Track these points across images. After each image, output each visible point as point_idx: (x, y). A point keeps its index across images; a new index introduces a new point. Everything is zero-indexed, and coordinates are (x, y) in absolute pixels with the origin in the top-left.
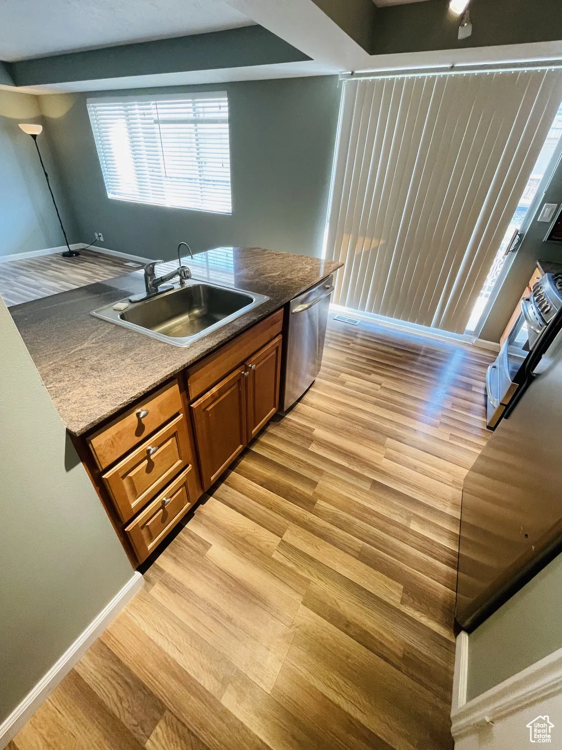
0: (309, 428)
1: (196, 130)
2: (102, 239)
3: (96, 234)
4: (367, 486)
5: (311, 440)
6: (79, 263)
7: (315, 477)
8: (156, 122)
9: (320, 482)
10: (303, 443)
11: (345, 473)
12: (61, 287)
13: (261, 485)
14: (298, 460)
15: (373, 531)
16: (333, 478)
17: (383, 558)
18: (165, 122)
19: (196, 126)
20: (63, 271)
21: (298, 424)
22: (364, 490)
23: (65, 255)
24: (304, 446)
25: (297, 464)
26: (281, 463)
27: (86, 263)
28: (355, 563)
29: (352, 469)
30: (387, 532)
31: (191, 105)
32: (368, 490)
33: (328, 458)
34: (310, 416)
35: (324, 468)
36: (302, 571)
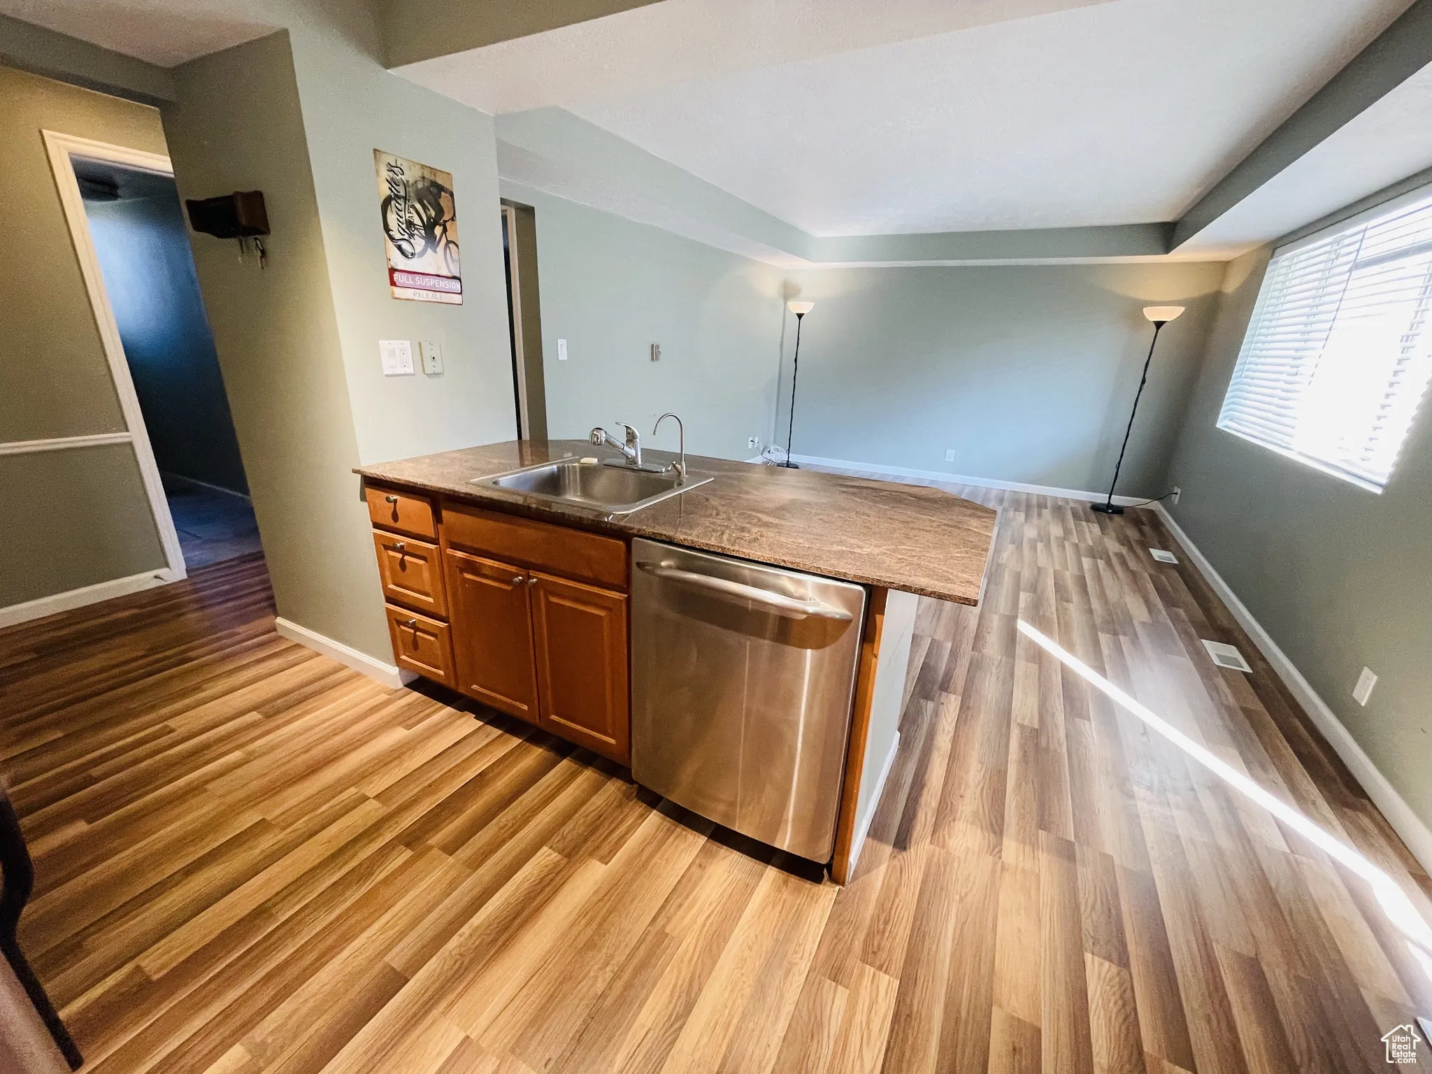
0: (612, 852)
4: (397, 958)
5: (573, 854)
7: (465, 852)
9: (451, 860)
10: (564, 838)
11: (451, 915)
13: (480, 774)
14: (520, 826)
15: (291, 945)
16: (451, 883)
17: (229, 952)
21: (626, 834)
22: (389, 948)
23: (1096, 508)
24: (556, 838)
25: (510, 825)
26: (520, 799)
28: (260, 899)
29: (460, 932)
30: (268, 977)
32: (386, 959)
33: (510, 883)
34: (656, 859)
35: (481, 870)
36: (305, 822)
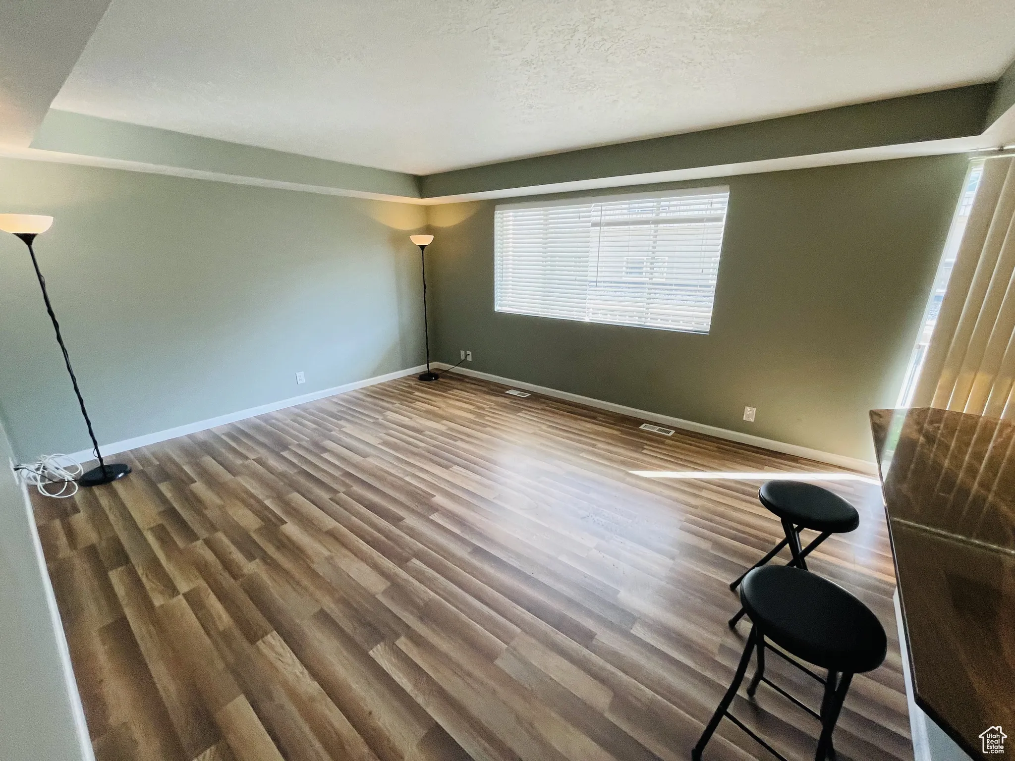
1: (656, 231)
2: (469, 359)
3: (462, 352)
6: (449, 390)
8: (595, 225)
12: (448, 430)
18: (609, 224)
19: (657, 226)
20: (433, 403)
23: (423, 378)
27: (455, 390)
31: (655, 204)
